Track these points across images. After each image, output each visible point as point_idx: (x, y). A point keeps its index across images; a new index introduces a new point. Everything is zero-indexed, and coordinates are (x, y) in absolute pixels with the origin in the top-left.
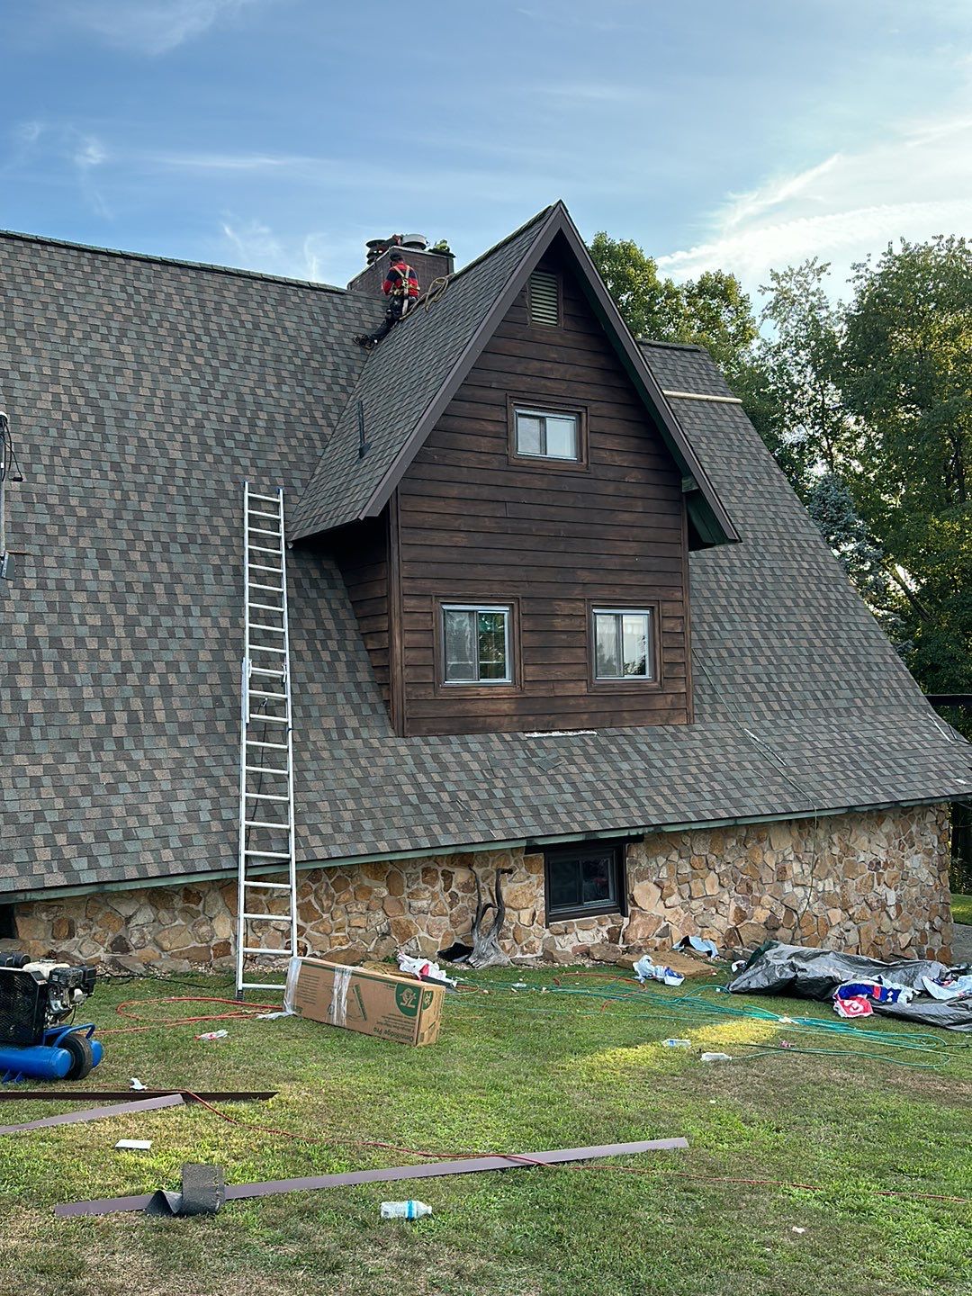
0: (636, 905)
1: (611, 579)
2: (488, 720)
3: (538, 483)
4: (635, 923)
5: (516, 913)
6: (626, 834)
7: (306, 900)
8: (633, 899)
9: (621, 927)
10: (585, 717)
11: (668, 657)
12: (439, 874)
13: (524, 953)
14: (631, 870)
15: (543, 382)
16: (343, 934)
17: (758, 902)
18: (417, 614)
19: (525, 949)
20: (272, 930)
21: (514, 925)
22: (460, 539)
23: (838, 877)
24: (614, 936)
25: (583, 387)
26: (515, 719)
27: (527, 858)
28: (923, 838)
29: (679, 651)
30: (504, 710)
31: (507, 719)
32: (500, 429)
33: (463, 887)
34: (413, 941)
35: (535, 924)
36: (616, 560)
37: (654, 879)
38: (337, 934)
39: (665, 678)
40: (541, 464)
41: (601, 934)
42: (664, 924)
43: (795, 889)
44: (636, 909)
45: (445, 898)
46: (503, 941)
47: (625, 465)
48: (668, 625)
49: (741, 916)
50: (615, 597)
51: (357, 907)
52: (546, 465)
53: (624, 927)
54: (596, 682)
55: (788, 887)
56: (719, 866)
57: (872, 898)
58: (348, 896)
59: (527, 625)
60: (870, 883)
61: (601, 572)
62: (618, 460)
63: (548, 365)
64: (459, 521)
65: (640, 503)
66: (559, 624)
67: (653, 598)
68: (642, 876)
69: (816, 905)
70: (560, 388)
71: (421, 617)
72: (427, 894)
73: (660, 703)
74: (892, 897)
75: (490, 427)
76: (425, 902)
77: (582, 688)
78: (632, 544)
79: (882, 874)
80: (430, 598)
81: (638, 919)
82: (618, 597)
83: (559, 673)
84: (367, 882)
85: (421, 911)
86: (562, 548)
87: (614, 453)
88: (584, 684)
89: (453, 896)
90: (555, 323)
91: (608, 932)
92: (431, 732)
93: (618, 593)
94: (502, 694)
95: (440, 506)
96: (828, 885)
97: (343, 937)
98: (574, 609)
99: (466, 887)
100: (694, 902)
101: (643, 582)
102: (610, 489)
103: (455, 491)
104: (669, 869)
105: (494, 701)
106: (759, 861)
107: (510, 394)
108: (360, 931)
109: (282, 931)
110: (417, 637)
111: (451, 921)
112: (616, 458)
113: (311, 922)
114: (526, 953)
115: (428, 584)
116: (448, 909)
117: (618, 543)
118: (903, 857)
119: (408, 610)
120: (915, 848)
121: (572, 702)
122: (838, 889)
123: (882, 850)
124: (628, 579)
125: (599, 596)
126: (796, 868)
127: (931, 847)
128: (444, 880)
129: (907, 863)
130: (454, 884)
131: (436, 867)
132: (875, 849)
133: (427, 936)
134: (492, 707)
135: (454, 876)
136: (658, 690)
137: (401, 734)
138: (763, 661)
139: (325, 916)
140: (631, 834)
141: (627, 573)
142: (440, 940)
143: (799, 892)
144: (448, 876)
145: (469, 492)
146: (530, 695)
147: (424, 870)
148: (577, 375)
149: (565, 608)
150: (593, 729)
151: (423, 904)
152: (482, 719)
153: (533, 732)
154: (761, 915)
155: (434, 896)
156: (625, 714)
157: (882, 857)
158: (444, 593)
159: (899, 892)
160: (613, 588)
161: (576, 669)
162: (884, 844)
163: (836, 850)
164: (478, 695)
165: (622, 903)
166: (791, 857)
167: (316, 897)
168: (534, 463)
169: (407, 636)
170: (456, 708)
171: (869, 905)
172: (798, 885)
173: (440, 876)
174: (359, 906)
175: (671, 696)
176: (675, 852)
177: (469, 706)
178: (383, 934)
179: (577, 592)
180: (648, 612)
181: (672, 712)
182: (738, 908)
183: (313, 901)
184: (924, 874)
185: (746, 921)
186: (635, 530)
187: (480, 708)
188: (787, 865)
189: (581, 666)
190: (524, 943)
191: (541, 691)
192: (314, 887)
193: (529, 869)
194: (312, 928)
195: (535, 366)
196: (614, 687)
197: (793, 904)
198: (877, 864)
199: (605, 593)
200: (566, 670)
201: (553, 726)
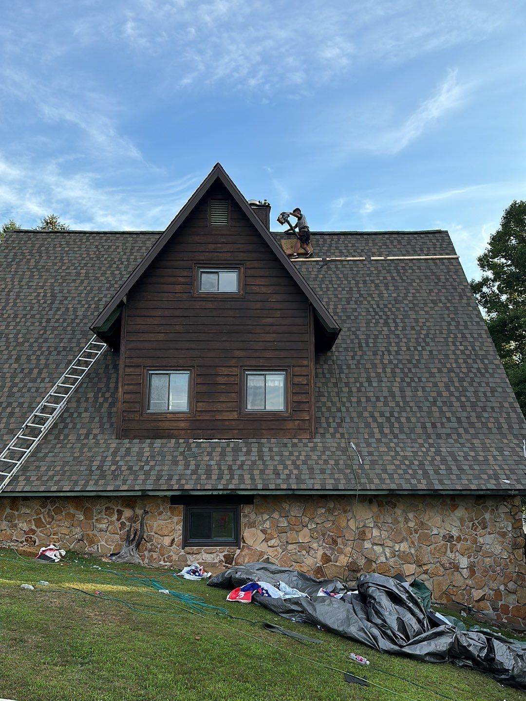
0: (244, 542)
1: (257, 354)
2: (172, 431)
3: (210, 305)
4: (243, 553)
5: (162, 538)
6: (210, 494)
7: (38, 517)
8: (243, 538)
9: (234, 555)
10: (236, 432)
11: (296, 398)
12: (116, 511)
13: (165, 562)
14: (243, 520)
15: (216, 254)
16: (57, 537)
17: (341, 552)
18: (133, 376)
19: (166, 559)
20: (19, 529)
21: (160, 545)
22: (161, 337)
23: (413, 543)
24: (229, 559)
25: (242, 254)
26: (189, 431)
27: (172, 507)
28: (497, 524)
29: (305, 395)
30: (182, 427)
31: (183, 432)
32: (188, 280)
33: (128, 519)
34: (96, 546)
35: (174, 546)
36: (261, 344)
37: (261, 528)
38: (54, 537)
39: (293, 410)
40: (212, 296)
41: (219, 557)
42: (266, 557)
43: (375, 547)
44: (245, 545)
45: (118, 524)
46: (152, 553)
47: (269, 292)
48: (297, 380)
49: (326, 559)
50: (259, 365)
51: (64, 523)
52: (215, 296)
53: (236, 555)
54: (245, 412)
55: (367, 545)
56: (311, 525)
57: (444, 560)
58: (61, 517)
59: (200, 380)
60: (443, 550)
61: (250, 351)
62: (264, 290)
63: (219, 245)
64: (160, 328)
65: (279, 312)
66: (220, 380)
67: (286, 364)
68: (252, 525)
69: (392, 560)
70: (228, 256)
71: (135, 377)
72: (106, 521)
73: (290, 425)
74: (464, 562)
75: (182, 280)
76: (104, 525)
77: (235, 415)
78: (272, 335)
79: (455, 545)
80: (140, 367)
81: (246, 551)
82: (261, 364)
83: (219, 407)
84: (72, 511)
85: (101, 530)
86: (224, 339)
87: (261, 286)
88: (235, 413)
89: (123, 524)
90: (226, 224)
91: (224, 556)
92: (135, 438)
93: (261, 362)
94: (182, 418)
95: (149, 321)
96: (404, 547)
97: (57, 538)
98: (231, 372)
99: (130, 519)
100: (290, 546)
101: (280, 355)
102: (259, 305)
103: (159, 313)
104: (271, 522)
105: (176, 422)
106: (344, 524)
107: (195, 262)
108: (67, 537)
109: (24, 531)
110: (131, 387)
111: (120, 538)
112: (263, 289)
113: (40, 528)
114: (166, 562)
115: (140, 360)
116: (119, 531)
117: (263, 335)
118: (476, 535)
119: (127, 374)
120: (488, 530)
121: (227, 423)
122: (413, 551)
123: (455, 529)
124: (267, 354)
125: (248, 364)
126: (376, 532)
127: (505, 530)
128: (118, 515)
129: (481, 540)
130: (123, 517)
131: (114, 507)
132: (448, 527)
133: (105, 544)
134: (176, 425)
135: (123, 513)
136: (288, 417)
137: (118, 438)
138: (392, 404)
139: (48, 526)
140: (214, 494)
141: (267, 351)
142: (112, 547)
143: (378, 549)
144: (120, 513)
145: (167, 313)
146: (199, 418)
147: (106, 508)
148: (239, 248)
149: (225, 371)
150: (241, 439)
151: (104, 526)
152: (167, 431)
153: (200, 439)
154: (343, 560)
155: (111, 523)
156: (263, 431)
157: (455, 533)
158: (149, 365)
159: (472, 559)
160: (258, 359)
161: (230, 405)
162: (458, 523)
163: (411, 524)
164: (166, 418)
165: (238, 541)
166: (372, 525)
167: (44, 517)
168: (209, 296)
169: (126, 387)
170: (152, 424)
171: (442, 565)
172: (377, 544)
173: (116, 512)
174: (66, 523)
175: (298, 421)
176: (277, 513)
177: (160, 424)
178: (79, 540)
179: (233, 362)
180: (285, 373)
181: (298, 431)
182: (324, 554)
183: (42, 518)
184: (497, 549)
185: (331, 563)
186: (275, 327)
187: (167, 425)
188: (367, 530)
189: (234, 403)
190: (165, 556)
191: (206, 417)
192: (42, 510)
193: (172, 513)
194: (40, 532)
195: (211, 247)
196: (256, 415)
197: (373, 557)
198: (450, 537)
199: (253, 362)
200: (224, 405)
201: (213, 436)
